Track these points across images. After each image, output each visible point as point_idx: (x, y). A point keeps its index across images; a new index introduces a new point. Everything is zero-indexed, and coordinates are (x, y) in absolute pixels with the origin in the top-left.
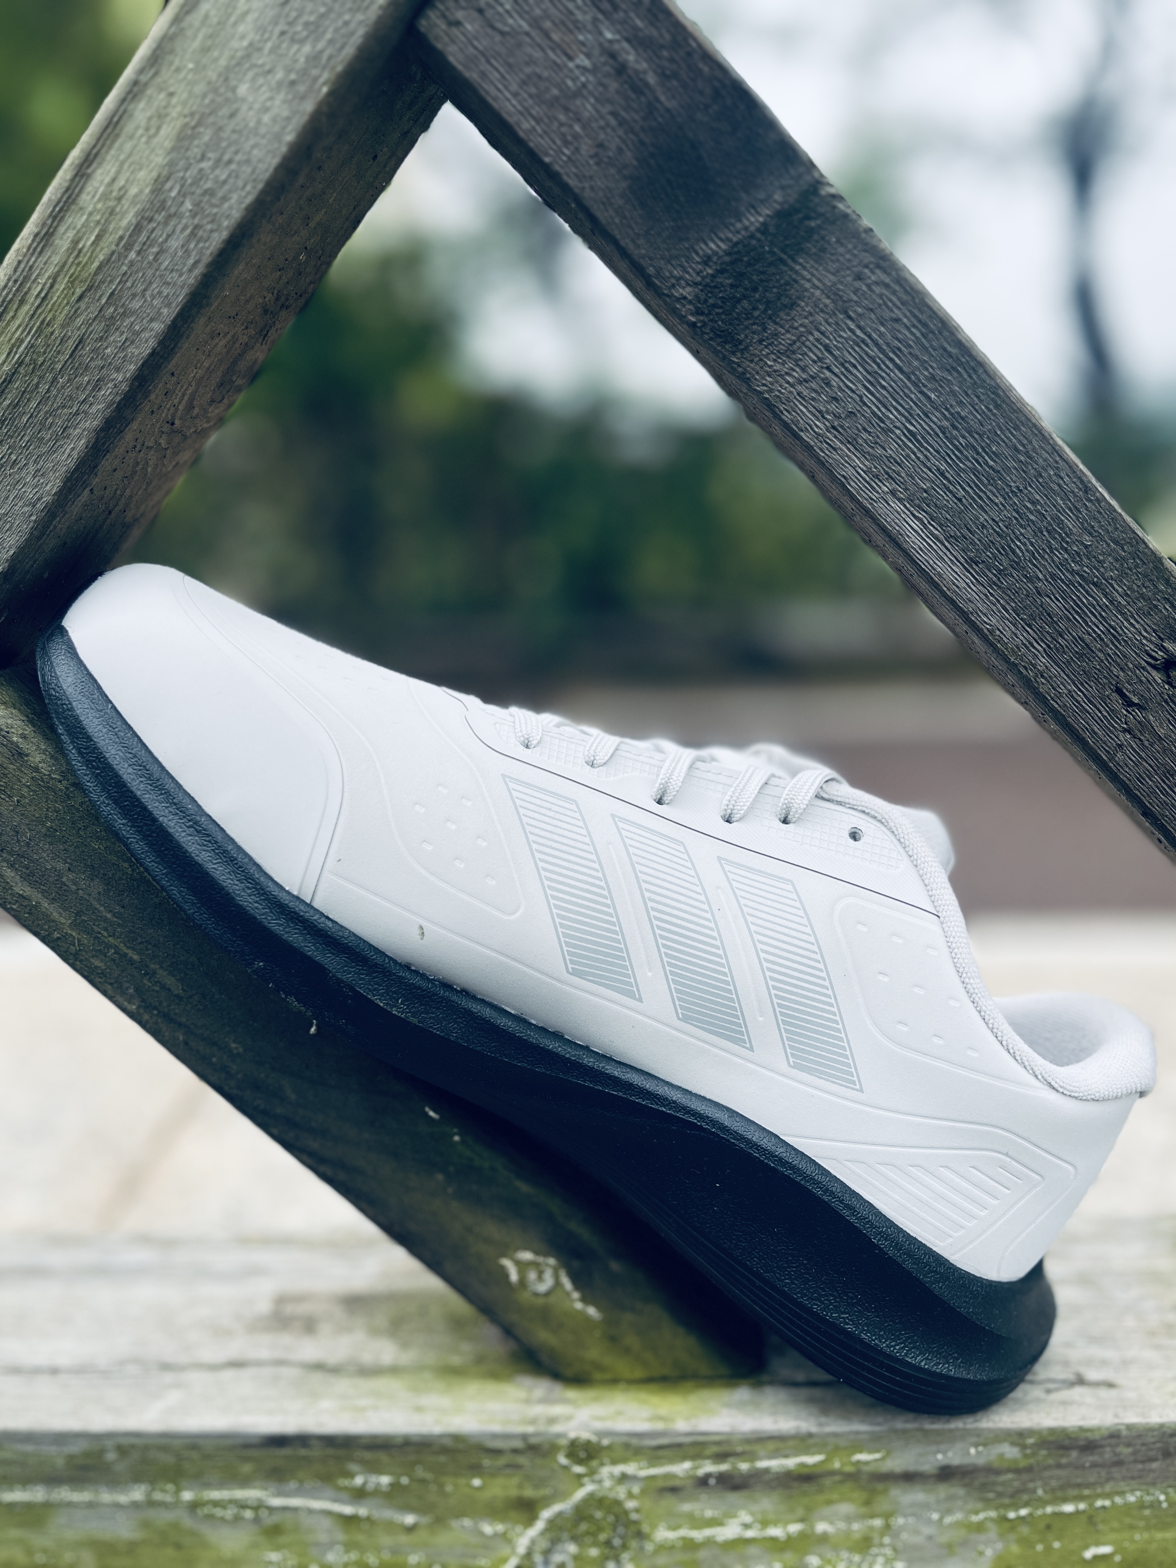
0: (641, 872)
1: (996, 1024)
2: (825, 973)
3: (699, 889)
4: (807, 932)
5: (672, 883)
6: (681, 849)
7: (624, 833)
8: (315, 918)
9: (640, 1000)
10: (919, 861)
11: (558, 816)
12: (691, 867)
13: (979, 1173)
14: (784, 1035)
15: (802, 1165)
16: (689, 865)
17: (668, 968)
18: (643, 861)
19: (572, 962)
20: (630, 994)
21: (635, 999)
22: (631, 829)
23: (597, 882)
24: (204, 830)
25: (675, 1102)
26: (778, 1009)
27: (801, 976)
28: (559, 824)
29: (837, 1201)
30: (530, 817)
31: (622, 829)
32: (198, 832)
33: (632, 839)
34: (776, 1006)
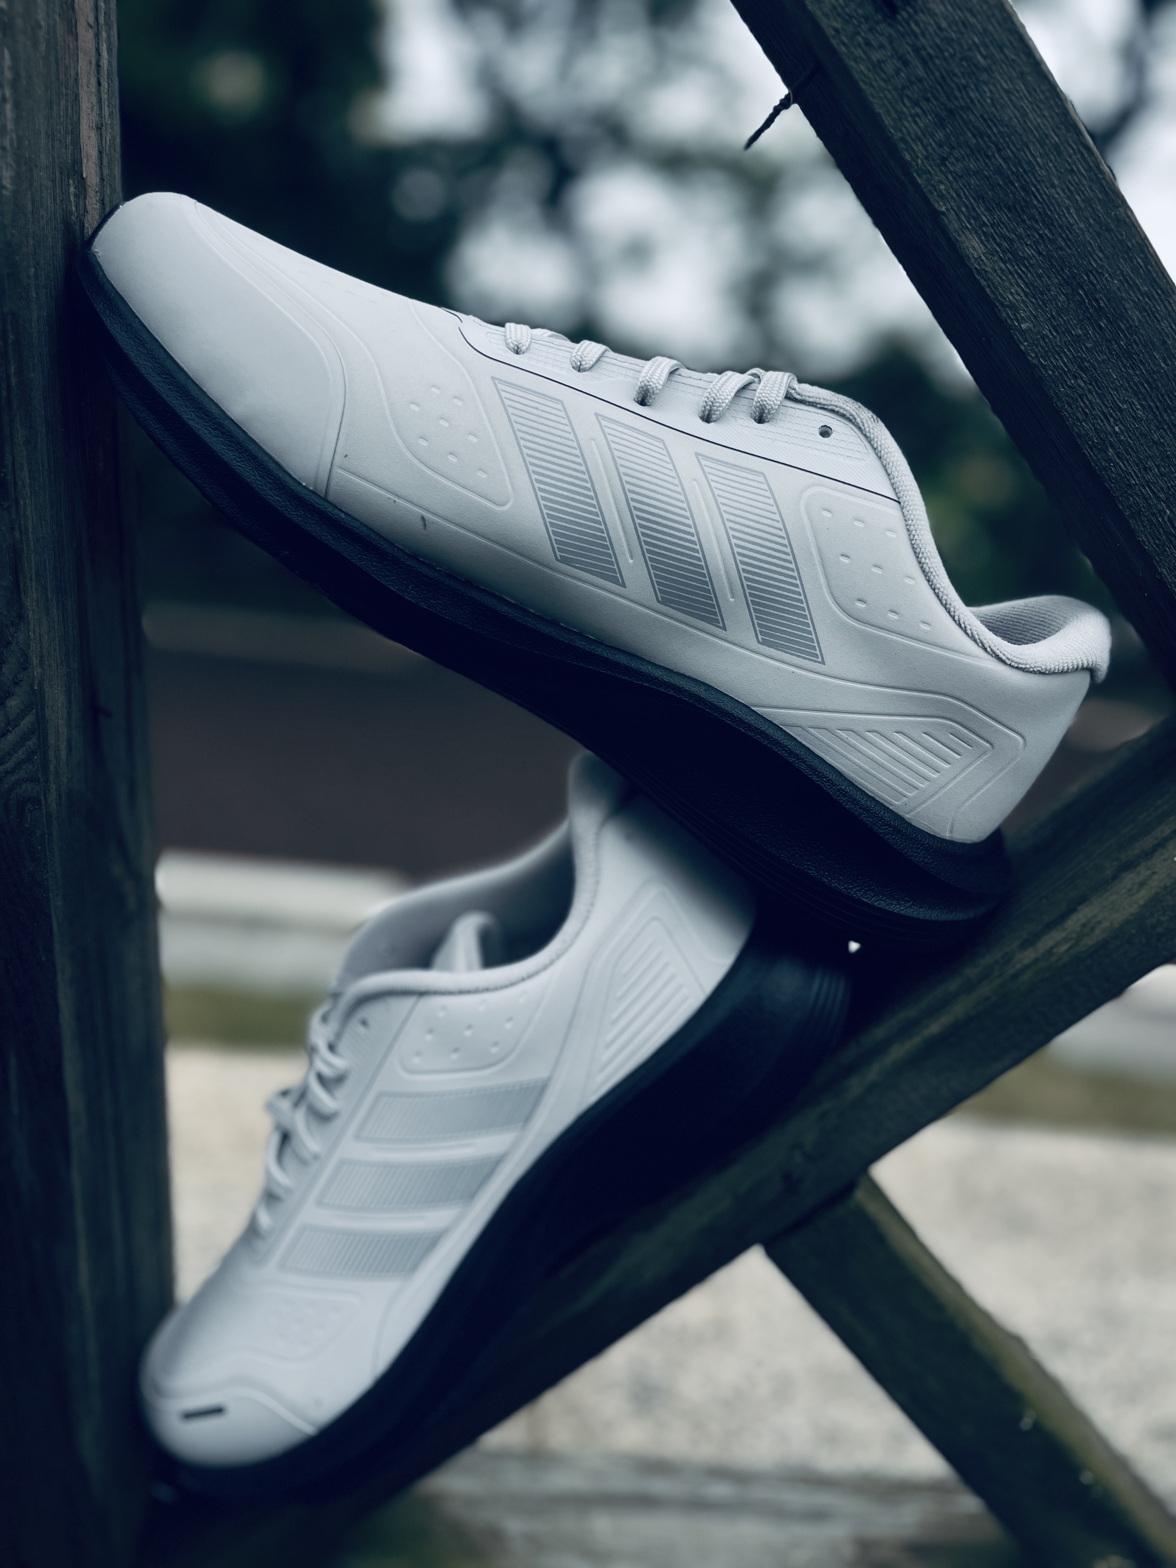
0: (622, 466)
1: (949, 600)
2: (791, 557)
3: (676, 481)
4: (776, 519)
5: (651, 476)
6: (661, 445)
7: (607, 430)
8: (329, 510)
9: (623, 585)
10: (883, 452)
11: (544, 415)
12: (670, 462)
13: (932, 740)
14: (754, 614)
15: (770, 731)
16: (667, 459)
17: (647, 555)
18: (623, 456)
19: (560, 550)
20: (615, 580)
21: (619, 585)
22: (613, 426)
23: (581, 475)
24: (228, 432)
25: (657, 678)
26: (747, 591)
27: (770, 559)
28: (546, 422)
29: (800, 762)
30: (518, 416)
31: (605, 426)
32: (223, 433)
33: (613, 435)
34: (746, 588)
